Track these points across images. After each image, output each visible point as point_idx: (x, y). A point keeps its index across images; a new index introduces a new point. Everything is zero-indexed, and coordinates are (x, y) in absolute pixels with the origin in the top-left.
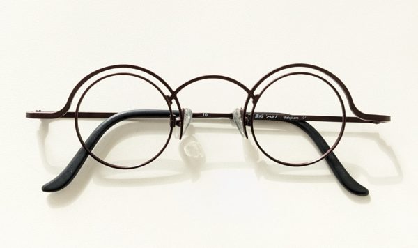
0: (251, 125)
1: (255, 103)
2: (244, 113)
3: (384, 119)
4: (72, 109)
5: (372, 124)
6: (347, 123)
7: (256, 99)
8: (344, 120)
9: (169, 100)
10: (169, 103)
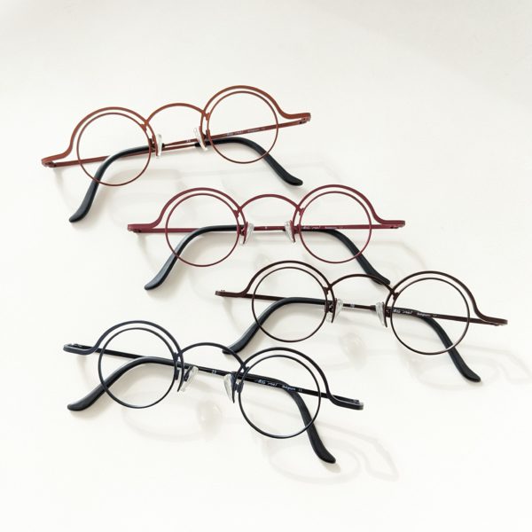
0: (390, 316)
1: (395, 299)
2: (385, 307)
3: (503, 322)
4: (251, 292)
5: (493, 326)
6: (471, 324)
7: (396, 296)
8: (468, 320)
9: (325, 291)
10: (326, 293)
